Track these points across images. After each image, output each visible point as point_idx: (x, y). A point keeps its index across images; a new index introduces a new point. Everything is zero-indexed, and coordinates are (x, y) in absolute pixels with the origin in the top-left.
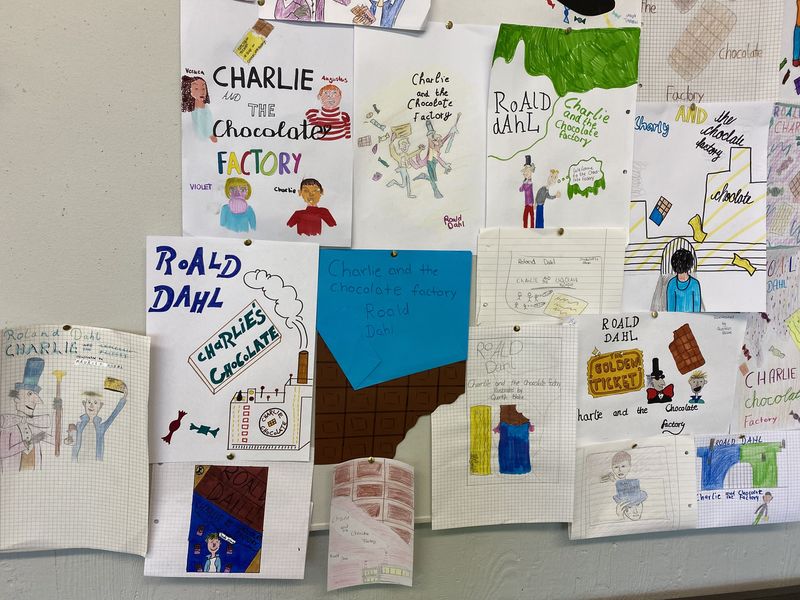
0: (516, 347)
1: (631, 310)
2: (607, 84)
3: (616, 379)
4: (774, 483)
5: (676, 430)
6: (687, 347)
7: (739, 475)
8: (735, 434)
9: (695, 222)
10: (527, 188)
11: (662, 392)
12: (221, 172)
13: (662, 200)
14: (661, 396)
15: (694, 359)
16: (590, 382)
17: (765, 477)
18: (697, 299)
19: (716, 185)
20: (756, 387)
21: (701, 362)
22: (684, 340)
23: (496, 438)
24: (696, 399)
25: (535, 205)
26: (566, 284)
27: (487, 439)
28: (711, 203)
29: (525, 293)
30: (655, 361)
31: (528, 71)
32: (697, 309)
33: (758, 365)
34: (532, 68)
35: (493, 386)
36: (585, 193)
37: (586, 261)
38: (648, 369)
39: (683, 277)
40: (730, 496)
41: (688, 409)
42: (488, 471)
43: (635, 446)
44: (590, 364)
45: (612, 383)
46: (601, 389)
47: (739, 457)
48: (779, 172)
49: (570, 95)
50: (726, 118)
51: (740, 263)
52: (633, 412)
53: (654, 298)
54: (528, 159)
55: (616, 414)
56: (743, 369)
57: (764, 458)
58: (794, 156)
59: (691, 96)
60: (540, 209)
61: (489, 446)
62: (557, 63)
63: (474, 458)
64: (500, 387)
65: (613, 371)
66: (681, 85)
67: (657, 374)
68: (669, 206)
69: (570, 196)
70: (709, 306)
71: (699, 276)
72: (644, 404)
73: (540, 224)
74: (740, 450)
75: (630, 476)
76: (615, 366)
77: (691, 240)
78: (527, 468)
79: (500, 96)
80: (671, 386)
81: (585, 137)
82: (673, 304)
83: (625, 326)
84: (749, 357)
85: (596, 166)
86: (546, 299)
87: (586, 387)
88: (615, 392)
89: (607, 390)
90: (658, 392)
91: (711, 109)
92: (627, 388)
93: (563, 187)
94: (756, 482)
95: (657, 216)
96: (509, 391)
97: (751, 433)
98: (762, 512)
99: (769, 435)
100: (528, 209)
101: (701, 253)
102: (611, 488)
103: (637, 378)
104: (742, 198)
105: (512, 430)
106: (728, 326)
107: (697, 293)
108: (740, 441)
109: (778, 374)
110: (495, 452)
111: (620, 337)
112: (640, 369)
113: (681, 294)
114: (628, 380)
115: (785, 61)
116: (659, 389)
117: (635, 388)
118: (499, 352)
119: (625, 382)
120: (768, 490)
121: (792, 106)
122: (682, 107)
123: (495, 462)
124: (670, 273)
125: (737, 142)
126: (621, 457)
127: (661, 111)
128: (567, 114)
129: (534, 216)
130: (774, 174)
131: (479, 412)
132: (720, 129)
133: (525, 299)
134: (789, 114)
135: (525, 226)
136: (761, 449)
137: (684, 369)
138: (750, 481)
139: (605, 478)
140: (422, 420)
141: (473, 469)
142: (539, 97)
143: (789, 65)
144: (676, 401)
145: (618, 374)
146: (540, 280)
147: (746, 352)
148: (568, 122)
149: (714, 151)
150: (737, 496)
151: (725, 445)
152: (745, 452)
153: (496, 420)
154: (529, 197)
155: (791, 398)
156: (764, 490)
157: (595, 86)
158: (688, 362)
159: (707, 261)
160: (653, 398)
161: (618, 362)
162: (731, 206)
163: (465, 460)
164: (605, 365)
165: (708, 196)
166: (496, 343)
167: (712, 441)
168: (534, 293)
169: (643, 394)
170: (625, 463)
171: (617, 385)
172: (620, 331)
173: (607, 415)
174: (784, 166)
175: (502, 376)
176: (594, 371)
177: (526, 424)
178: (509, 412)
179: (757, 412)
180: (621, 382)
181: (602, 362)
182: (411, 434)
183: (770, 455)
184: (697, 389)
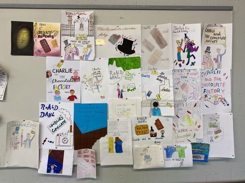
0: (118, 124)
1: (144, 115)
2: (134, 68)
3: (142, 131)
4: (184, 157)
5: (159, 143)
6: (159, 124)
7: (175, 155)
8: (174, 144)
9: (158, 96)
10: (118, 90)
11: (154, 134)
12: (54, 89)
13: (149, 91)
14: (154, 135)
15: (161, 127)
16: (136, 132)
17: (182, 155)
18: (160, 113)
19: (162, 88)
20: (178, 133)
21: (163, 127)
22: (158, 122)
23: (115, 145)
24: (163, 136)
25: (120, 93)
26: (128, 110)
27: (113, 145)
28: (161, 92)
29: (119, 112)
30: (152, 127)
31: (117, 66)
32: (160, 115)
33: (178, 128)
34: (118, 65)
35: (113, 133)
36: (131, 90)
37: (133, 105)
38: (150, 129)
39: (156, 108)
40: (173, 160)
41: (161, 138)
42: (113, 152)
43: (148, 147)
44: (136, 128)
45: (141, 132)
46: (139, 134)
47: (175, 150)
48: (177, 84)
49: (126, 71)
50: (162, 73)
51: (168, 105)
52: (147, 139)
53: (150, 113)
54: (118, 84)
55: (143, 139)
56: (174, 129)
57: (181, 151)
58: (181, 81)
59: (154, 69)
60: (122, 94)
61: (113, 147)
62: (123, 64)
63: (110, 149)
64: (115, 133)
65: (141, 129)
66: (152, 67)
67: (152, 130)
68: (151, 93)
69: (128, 91)
70: (162, 114)
71: (160, 108)
72: (150, 137)
73: (122, 97)
74: (175, 149)
75: (147, 154)
76: (142, 128)
77: (157, 100)
78: (122, 152)
79: (111, 72)
80: (156, 133)
81: (130, 79)
82: (154, 114)
83: (143, 119)
84: (175, 126)
85: (133, 85)
86: (124, 113)
87: (135, 133)
88: (142, 134)
89: (140, 134)
90: (153, 135)
91: (159, 72)
92: (145, 133)
93: (126, 89)
94: (180, 157)
95: (149, 95)
96: (117, 134)
97: (178, 144)
98: (182, 164)
99: (182, 145)
100: (119, 94)
101: (160, 103)
102: (143, 157)
103: (147, 131)
104: (168, 90)
105: (118, 143)
106: (168, 119)
107: (160, 112)
108: (175, 147)
109: (183, 130)
110: (114, 148)
111: (142, 122)
112: (148, 129)
113: (156, 112)
114: (145, 131)
115: (176, 61)
116: (153, 134)
117: (147, 134)
118: (115, 125)
119: (144, 132)
120: (183, 158)
121: (179, 70)
122: (152, 72)
123: (115, 150)
124: (153, 107)
125: (166, 78)
126: (145, 150)
127: (148, 73)
128: (126, 75)
129: (120, 95)
130: (176, 85)
131: (110, 139)
132: (161, 76)
133: (119, 113)
134: (178, 71)
135: (119, 98)
136: (181, 148)
137: (159, 129)
138: (178, 156)
139: (142, 155)
140: (98, 140)
141: (110, 152)
142: (120, 72)
143: (177, 61)
144: (158, 136)
145: (142, 130)
146: (122, 109)
147: (174, 125)
148: (126, 76)
149: (161, 80)
150: (175, 160)
151: (171, 147)
152: (176, 149)
153: (114, 141)
154: (119, 92)
155: (187, 136)
156: (182, 159)
157: (132, 68)
158: (160, 127)
159: (161, 104)
160: (152, 136)
161: (142, 127)
162: (165, 92)
163: (108, 150)
164: (139, 128)
165: (160, 90)
166: (114, 123)
167: (168, 146)
168: (121, 112)
169: (149, 135)
170: (146, 151)
171: (142, 133)
172: (142, 120)
173: (141, 140)
174: (178, 83)
175: (116, 131)
176: (137, 130)
177: (121, 141)
178: (117, 139)
179: (179, 140)
180: (143, 132)
181: (138, 127)
182: (95, 143)
183: (183, 150)
184: (163, 134)
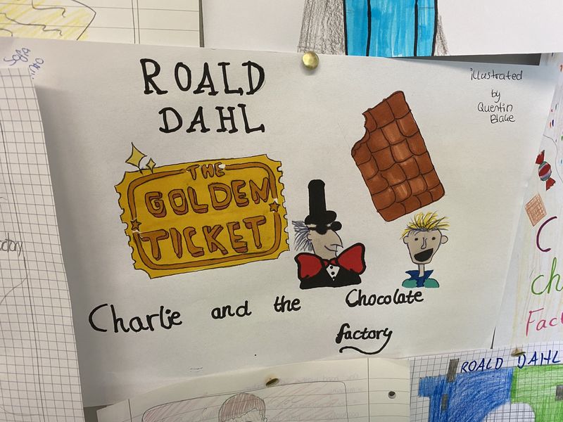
1: (234, 42)
5: (374, 344)
6: (401, 152)
8: (504, 347)
14: (333, 271)
16: (137, 240)
21: (435, 191)
24: (419, 279)
30: (317, 189)
32: (425, 48)
38: (297, 205)
41: (401, 299)
43: (271, 382)
44: (129, 190)
46: (168, 255)
47: (509, 391)
52: (263, 308)
53: (308, 14)
55: (220, 313)
56: (534, 210)
67: (321, 218)
70: (456, 39)
72: (292, 289)
74: (511, 378)
80: (359, 249)
82: (362, 33)
83: (221, 89)
84: (550, 183)
88: (212, 263)
90: (325, 263)
92: (243, 252)
97: (537, 344)
106: (505, 100)
108: (513, 362)
111: (212, 120)
112: (275, 207)
113: (384, 6)
114: (245, 233)
116: (328, 256)
117: (262, 254)
119: (238, 239)
126: (241, 404)
136: (556, 376)
137: (390, 208)
144: (370, 283)
147: (545, 171)
151: (482, 368)
160: (313, 275)
161: (214, 187)
164: (174, 194)
167: (453, 364)
169: (285, 266)
170: (253, 416)
171: (214, 246)
172: (204, 99)
173: (195, 316)
176: (143, 213)
179: (555, 303)
180: (224, 238)
181: (165, 186)
184: (424, 256)
